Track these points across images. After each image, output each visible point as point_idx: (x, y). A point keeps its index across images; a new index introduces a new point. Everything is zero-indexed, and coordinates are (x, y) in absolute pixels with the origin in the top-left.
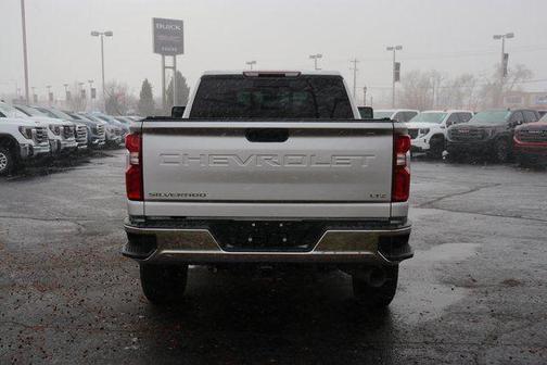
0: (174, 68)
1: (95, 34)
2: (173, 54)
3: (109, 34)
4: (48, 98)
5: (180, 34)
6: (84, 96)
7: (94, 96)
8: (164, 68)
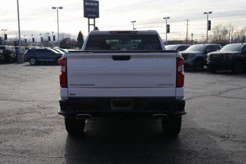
0: (94, 25)
1: (54, 8)
2: (94, 18)
3: (61, 8)
4: (32, 41)
5: (97, 7)
6: (49, 40)
7: (54, 39)
8: (89, 25)
